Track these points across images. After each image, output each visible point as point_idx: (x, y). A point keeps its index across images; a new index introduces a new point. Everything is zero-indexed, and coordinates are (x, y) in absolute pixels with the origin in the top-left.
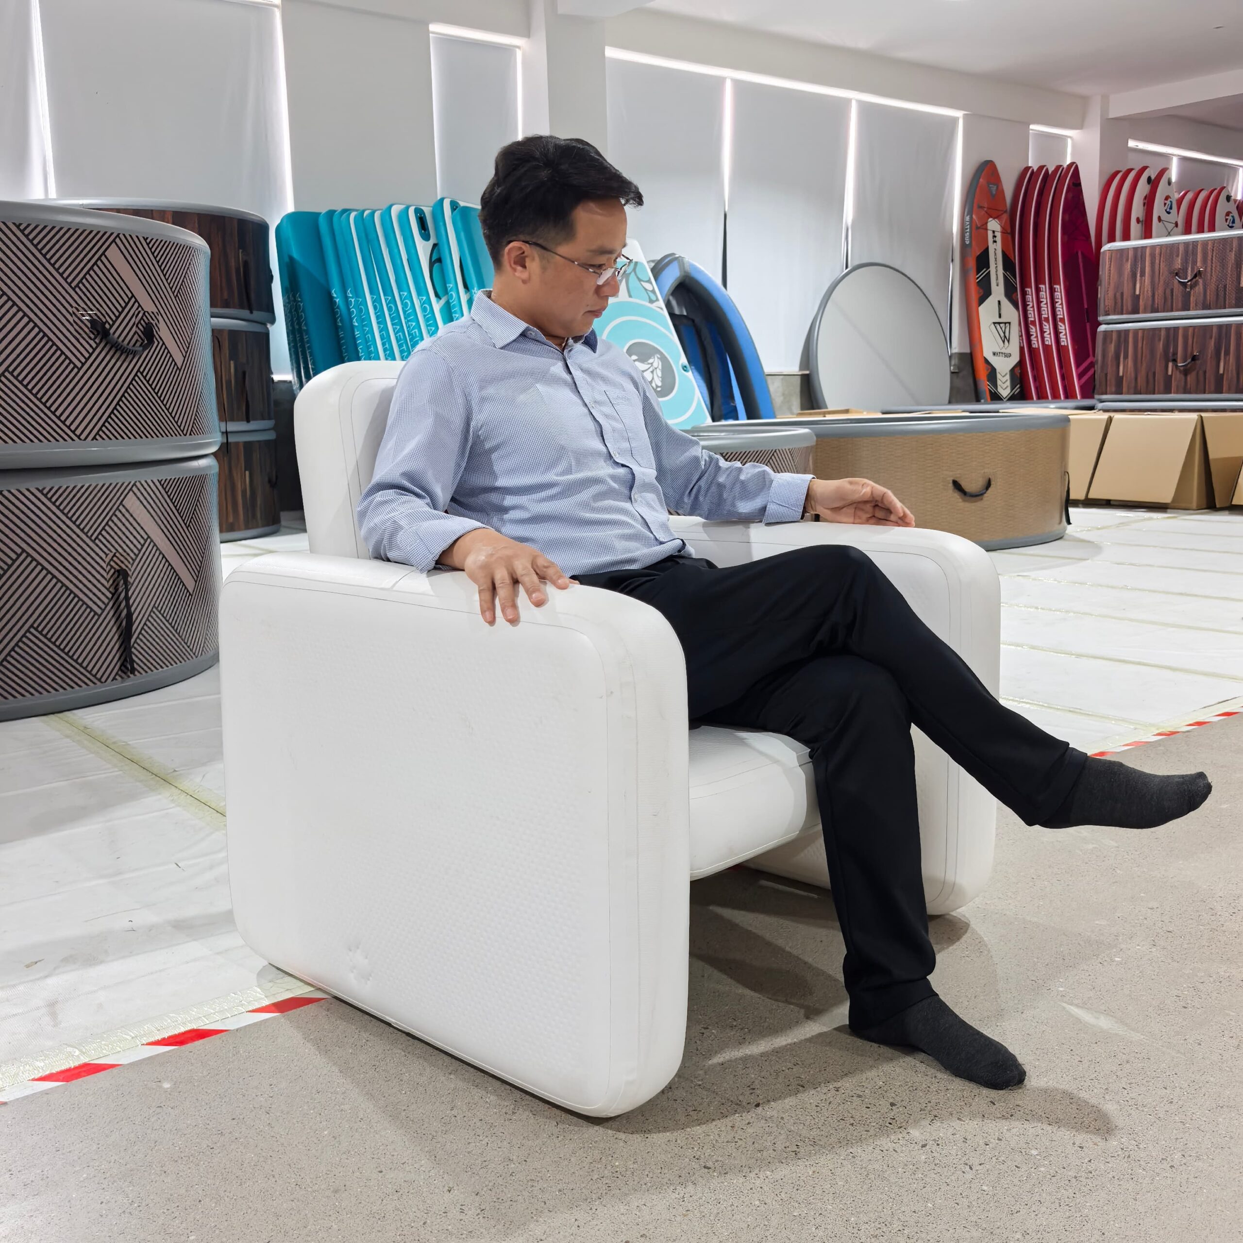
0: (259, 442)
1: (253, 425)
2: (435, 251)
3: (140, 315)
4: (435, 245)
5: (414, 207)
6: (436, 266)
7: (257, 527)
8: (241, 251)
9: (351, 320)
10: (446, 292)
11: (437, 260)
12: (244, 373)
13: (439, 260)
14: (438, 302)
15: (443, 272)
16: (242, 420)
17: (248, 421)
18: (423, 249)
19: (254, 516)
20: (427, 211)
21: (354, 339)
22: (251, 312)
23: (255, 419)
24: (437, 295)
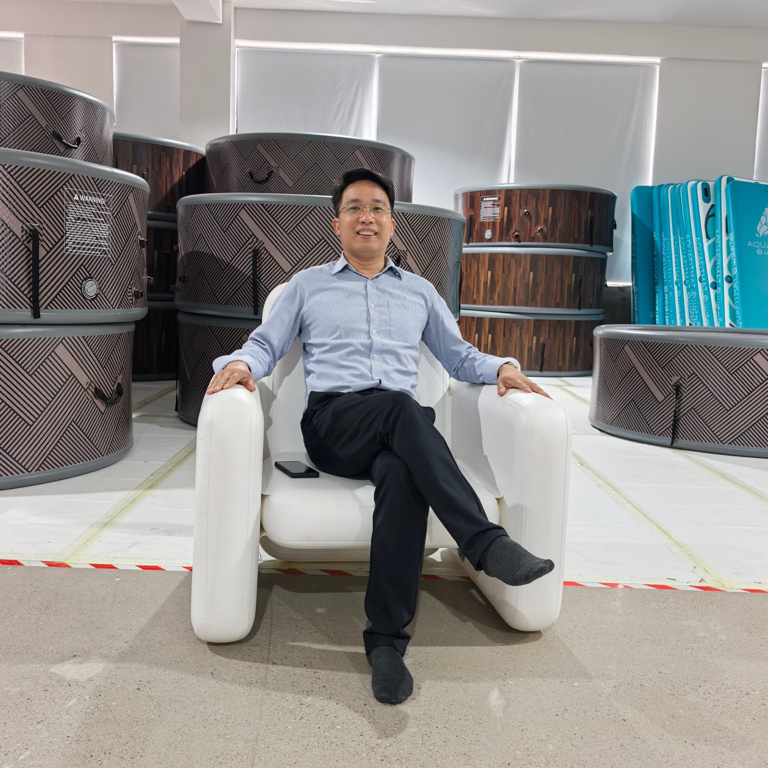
0: (586, 321)
1: (582, 311)
2: (712, 210)
3: (395, 252)
4: (713, 206)
5: (702, 182)
6: (711, 219)
7: (577, 370)
8: (590, 210)
9: (662, 250)
10: (714, 235)
11: (711, 215)
12: (581, 281)
13: (714, 215)
14: (707, 241)
15: (714, 222)
16: (576, 308)
17: (579, 309)
18: (703, 208)
19: (576, 364)
20: (711, 184)
21: (662, 263)
22: (592, 246)
23: (585, 308)
24: (708, 237)
